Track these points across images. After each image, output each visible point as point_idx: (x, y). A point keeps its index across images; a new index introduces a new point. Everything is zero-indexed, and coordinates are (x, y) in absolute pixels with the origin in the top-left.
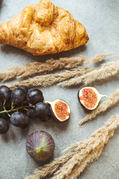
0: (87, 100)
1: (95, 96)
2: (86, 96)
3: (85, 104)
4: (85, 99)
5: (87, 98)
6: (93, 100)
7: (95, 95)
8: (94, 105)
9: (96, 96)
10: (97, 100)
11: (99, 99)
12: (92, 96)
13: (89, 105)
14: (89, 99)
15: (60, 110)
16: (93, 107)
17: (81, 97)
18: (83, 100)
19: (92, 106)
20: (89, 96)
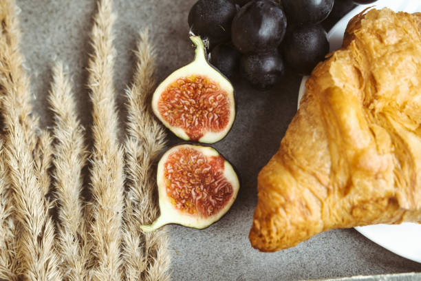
0: (197, 171)
1: (183, 202)
2: (208, 181)
3: (195, 152)
4: (208, 169)
5: (203, 177)
6: (181, 183)
7: (184, 205)
8: (170, 171)
9: (179, 205)
10: (171, 195)
11: (165, 202)
12: (190, 195)
13: (182, 160)
14: (194, 178)
15: (194, 102)
16: (166, 164)
17: (223, 166)
18: (210, 160)
19: (173, 164)
20: (202, 187)
